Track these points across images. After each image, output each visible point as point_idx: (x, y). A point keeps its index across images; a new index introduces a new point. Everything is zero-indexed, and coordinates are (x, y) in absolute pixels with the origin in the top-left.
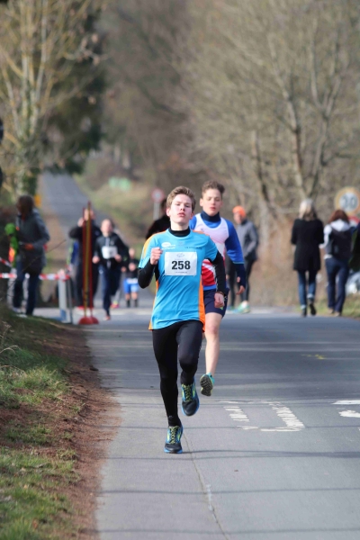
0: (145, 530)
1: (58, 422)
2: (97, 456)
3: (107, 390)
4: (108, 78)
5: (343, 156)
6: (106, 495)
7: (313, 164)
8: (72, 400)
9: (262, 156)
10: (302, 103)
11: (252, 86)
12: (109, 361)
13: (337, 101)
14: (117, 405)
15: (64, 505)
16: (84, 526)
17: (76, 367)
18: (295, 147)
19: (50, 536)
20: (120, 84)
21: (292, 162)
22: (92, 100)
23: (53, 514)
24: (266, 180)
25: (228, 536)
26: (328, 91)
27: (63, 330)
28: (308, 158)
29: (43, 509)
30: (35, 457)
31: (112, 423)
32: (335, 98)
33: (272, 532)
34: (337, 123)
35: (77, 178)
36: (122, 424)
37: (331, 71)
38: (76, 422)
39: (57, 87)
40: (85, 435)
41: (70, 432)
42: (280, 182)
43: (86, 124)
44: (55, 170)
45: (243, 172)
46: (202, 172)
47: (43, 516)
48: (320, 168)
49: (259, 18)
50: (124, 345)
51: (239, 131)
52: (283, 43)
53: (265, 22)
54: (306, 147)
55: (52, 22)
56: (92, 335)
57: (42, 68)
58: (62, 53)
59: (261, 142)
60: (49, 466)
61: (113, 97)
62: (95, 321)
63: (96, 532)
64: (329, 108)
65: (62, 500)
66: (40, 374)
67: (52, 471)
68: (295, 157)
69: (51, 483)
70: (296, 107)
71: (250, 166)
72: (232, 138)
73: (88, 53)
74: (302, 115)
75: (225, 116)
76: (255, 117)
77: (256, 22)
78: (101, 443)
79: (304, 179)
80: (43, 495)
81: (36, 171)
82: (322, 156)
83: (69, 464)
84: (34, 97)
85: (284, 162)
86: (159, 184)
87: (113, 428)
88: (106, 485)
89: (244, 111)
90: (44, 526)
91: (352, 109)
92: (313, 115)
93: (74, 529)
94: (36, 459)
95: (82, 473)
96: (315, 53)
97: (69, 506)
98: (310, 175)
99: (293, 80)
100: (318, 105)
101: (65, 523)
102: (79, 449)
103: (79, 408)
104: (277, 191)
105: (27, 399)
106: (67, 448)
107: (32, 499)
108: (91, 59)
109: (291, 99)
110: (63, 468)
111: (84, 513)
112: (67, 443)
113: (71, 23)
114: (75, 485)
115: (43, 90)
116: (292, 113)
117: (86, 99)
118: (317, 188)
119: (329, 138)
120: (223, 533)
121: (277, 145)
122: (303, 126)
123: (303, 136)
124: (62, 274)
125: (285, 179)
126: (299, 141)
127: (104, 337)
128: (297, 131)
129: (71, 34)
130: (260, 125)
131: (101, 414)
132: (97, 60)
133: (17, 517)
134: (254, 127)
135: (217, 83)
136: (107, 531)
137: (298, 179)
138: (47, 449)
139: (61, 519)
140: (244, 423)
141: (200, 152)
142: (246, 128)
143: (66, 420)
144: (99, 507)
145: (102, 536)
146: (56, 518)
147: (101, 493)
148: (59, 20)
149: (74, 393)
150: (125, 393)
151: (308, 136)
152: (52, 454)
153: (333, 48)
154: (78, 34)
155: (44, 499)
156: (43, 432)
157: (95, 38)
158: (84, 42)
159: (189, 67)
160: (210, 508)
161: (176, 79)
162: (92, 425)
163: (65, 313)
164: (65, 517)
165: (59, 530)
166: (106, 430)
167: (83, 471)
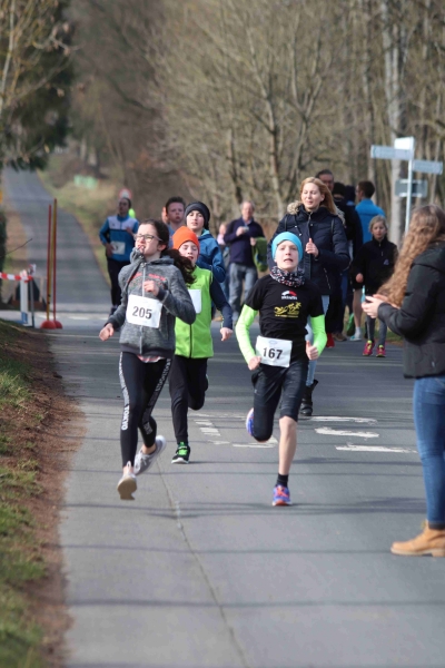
0: (110, 547)
1: (19, 431)
2: (60, 467)
3: (71, 399)
4: (76, 70)
5: (321, 160)
6: (70, 508)
7: (290, 167)
8: (35, 408)
9: (237, 157)
10: (281, 104)
11: (229, 83)
12: (73, 368)
13: (318, 102)
14: (82, 415)
15: (25, 518)
16: (47, 541)
17: (39, 374)
18: (272, 150)
19: (11, 550)
20: (92, 78)
21: (269, 164)
22: (60, 92)
23: (14, 527)
24: (240, 182)
25: (197, 555)
26: (309, 91)
27: (25, 333)
28: (285, 160)
29: (3, 521)
31: (77, 433)
32: (315, 99)
33: (243, 552)
34: (317, 124)
35: (40, 174)
36: (87, 435)
37: (313, 70)
38: (39, 431)
39: (21, 78)
40: (47, 445)
41: (33, 442)
42: (256, 186)
43: (52, 117)
44: (16, 165)
45: (216, 173)
46: (174, 172)
47: (3, 529)
48: (298, 171)
49: (238, 11)
50: (89, 352)
51: (214, 130)
52: (263, 38)
53: (245, 16)
54: (284, 149)
55: (22, 8)
56: (55, 340)
57: (9, 56)
58: (30, 41)
59: (236, 142)
60: (10, 476)
61: (84, 90)
62: (58, 326)
63: (58, 547)
64: (309, 110)
65: (23, 512)
67: (13, 482)
68: (272, 159)
69: (12, 495)
70: (273, 107)
71: (224, 167)
72: (206, 137)
73: (57, 43)
74: (281, 116)
75: (200, 114)
76: (231, 116)
77: (235, 16)
78: (64, 454)
79: (281, 183)
80: (3, 506)
82: (300, 159)
83: (31, 475)
85: (260, 164)
86: (126, 184)
87: (76, 438)
88: (69, 498)
89: (220, 109)
90: (5, 539)
91: (333, 110)
92: (292, 116)
93: (35, 543)
95: (44, 485)
96: (295, 50)
97: (31, 519)
98: (288, 179)
99: (272, 78)
100: (298, 106)
101: (26, 536)
102: (41, 460)
103: (42, 417)
104: (251, 195)
106: (29, 458)
108: (61, 49)
109: (269, 98)
110: (25, 479)
111: (46, 526)
112: (28, 454)
113: (41, 10)
114: (37, 497)
115: (9, 79)
116: (271, 114)
117: (53, 91)
118: (294, 192)
119: (308, 140)
120: (193, 552)
121: (253, 146)
122: (281, 126)
123: (281, 139)
124: (24, 274)
125: (261, 182)
126: (276, 142)
127: (67, 342)
128: (275, 133)
129: (40, 22)
130: (236, 125)
131: (65, 423)
132: (67, 50)
134: (231, 127)
135: (192, 79)
136: (71, 546)
137: (275, 183)
138: (7, 459)
139: (22, 533)
140: (215, 438)
141: (171, 151)
142: (222, 127)
143: (28, 429)
145: (65, 551)
146: (18, 532)
147: (65, 506)
148: (29, 7)
149: (36, 400)
150: (90, 402)
151: (285, 137)
152: (13, 465)
153: (316, 46)
154: (48, 22)
155: (5, 510)
156: (4, 441)
157: (66, 27)
158: (54, 32)
159: (163, 61)
160: (179, 525)
161: (149, 73)
162: (55, 435)
163: (25, 316)
164: (26, 530)
165: (20, 544)
166: (70, 441)
167: (46, 484)
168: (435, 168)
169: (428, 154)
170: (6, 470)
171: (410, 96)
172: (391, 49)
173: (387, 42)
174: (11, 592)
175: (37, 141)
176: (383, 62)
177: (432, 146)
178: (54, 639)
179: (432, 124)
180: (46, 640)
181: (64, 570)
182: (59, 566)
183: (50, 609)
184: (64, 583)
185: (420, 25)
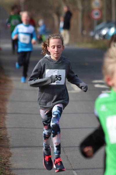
2: (4, 100)
3: (7, 76)
6: (9, 115)
16: (2, 126)
36: (13, 88)
63: (5, 128)
78: (6, 96)
88: (8, 111)
111: (1, 121)
144: (6, 119)
145: (8, 130)
162: (3, 89)
166: (7, 91)
178: (6, 160)
180: (3, 160)
181: (8, 137)
182: (6, 135)
183: (3, 150)
184: (8, 141)
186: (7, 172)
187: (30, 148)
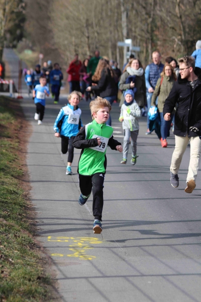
0: (42, 165)
1: (13, 131)
2: (26, 142)
3: (28, 121)
4: (26, 18)
6: (29, 154)
7: (93, 48)
10: (90, 28)
11: (74, 22)
12: (27, 111)
13: (101, 28)
15: (16, 157)
17: (18, 113)
18: (87, 42)
19: (13, 166)
22: (22, 25)
23: (13, 160)
26: (98, 24)
27: (12, 100)
28: (91, 46)
29: (10, 158)
30: (6, 141)
31: (30, 131)
35: (14, 50)
36: (33, 131)
37: (100, 18)
38: (19, 131)
39: (10, 20)
40: (21, 135)
41: (17, 134)
43: (18, 32)
44: (8, 47)
45: (70, 50)
46: (56, 49)
47: (10, 160)
51: (69, 36)
52: (85, 8)
53: (79, 1)
54: (91, 43)
56: (22, 102)
57: (6, 14)
59: (76, 40)
60: (11, 144)
61: (28, 24)
62: (21, 98)
63: (26, 165)
65: (15, 155)
66: (7, 115)
67: (12, 146)
68: (87, 46)
69: (12, 150)
70: (88, 29)
71: (72, 48)
72: (67, 39)
73: (21, 10)
74: (90, 32)
75: (65, 31)
76: (74, 32)
78: (26, 138)
80: (9, 153)
81: (3, 47)
82: (96, 45)
83: (17, 144)
84: (3, 23)
85: (83, 47)
86: (41, 52)
88: (29, 151)
89: (71, 30)
90: (11, 163)
91: (106, 31)
92: (93, 32)
93: (20, 165)
94: (7, 142)
96: (95, 12)
97: (18, 157)
99: (87, 20)
100: (95, 29)
101: (17, 162)
102: (20, 139)
103: (19, 126)
105: (3, 123)
106: (16, 139)
107: (6, 154)
108: (22, 12)
109: (86, 27)
110: (15, 145)
111: (22, 160)
112: (16, 137)
114: (19, 151)
115: (6, 21)
116: (87, 31)
117: (20, 24)
119: (98, 39)
121: (81, 42)
122: (90, 36)
123: (90, 39)
124: (11, 81)
125: (84, 53)
126: (88, 40)
128: (88, 37)
130: (76, 35)
131: (26, 128)
132: (24, 12)
133: (2, 160)
134: (74, 35)
136: (30, 165)
138: (9, 139)
142: (71, 35)
143: (15, 130)
145: (29, 167)
146: (14, 161)
152: (11, 141)
154: (18, 3)
155: (10, 155)
156: (8, 134)
157: (23, 5)
158: (20, 6)
159: (53, 14)
161: (49, 18)
162: (24, 132)
163: (11, 95)
164: (16, 160)
165: (15, 165)
166: (28, 133)
167: (21, 147)
168: (138, 49)
169: (135, 44)
170: (10, 142)
171: (130, 26)
172: (124, 11)
173: (122, 9)
174: (14, 179)
175: (14, 40)
176: (121, 15)
177: (137, 42)
178: (27, 193)
179: (137, 35)
180: (24, 193)
182: (27, 172)
183: (25, 184)
184: (29, 176)
185: (133, 5)
186: (28, 202)
187: (47, 183)
